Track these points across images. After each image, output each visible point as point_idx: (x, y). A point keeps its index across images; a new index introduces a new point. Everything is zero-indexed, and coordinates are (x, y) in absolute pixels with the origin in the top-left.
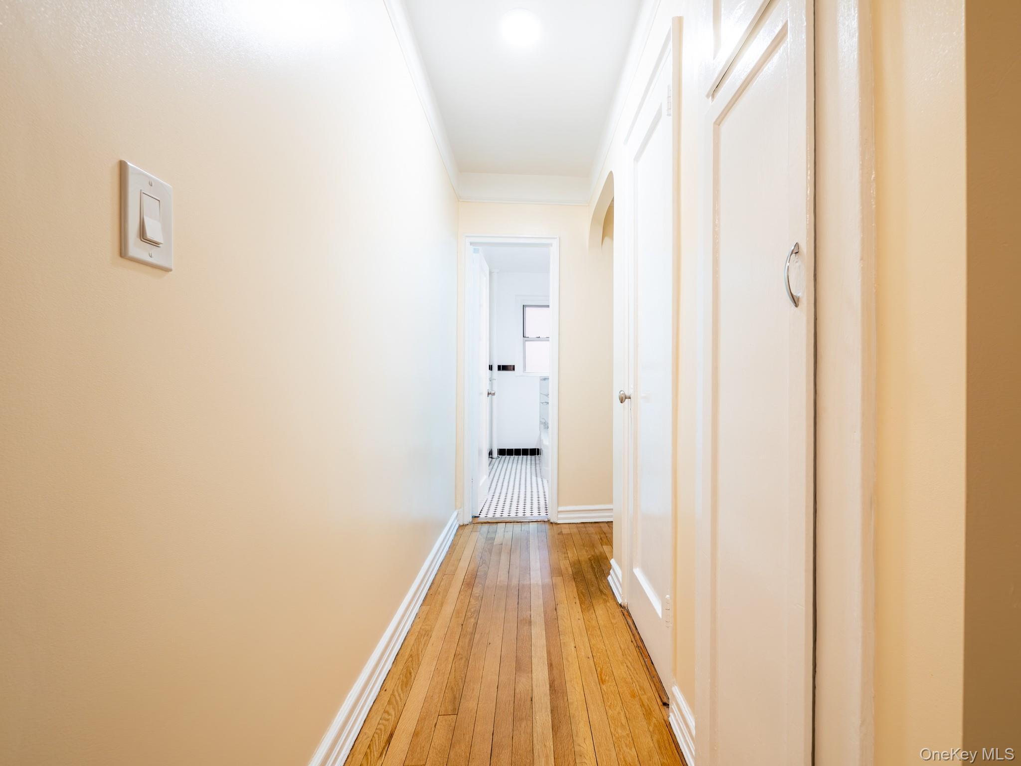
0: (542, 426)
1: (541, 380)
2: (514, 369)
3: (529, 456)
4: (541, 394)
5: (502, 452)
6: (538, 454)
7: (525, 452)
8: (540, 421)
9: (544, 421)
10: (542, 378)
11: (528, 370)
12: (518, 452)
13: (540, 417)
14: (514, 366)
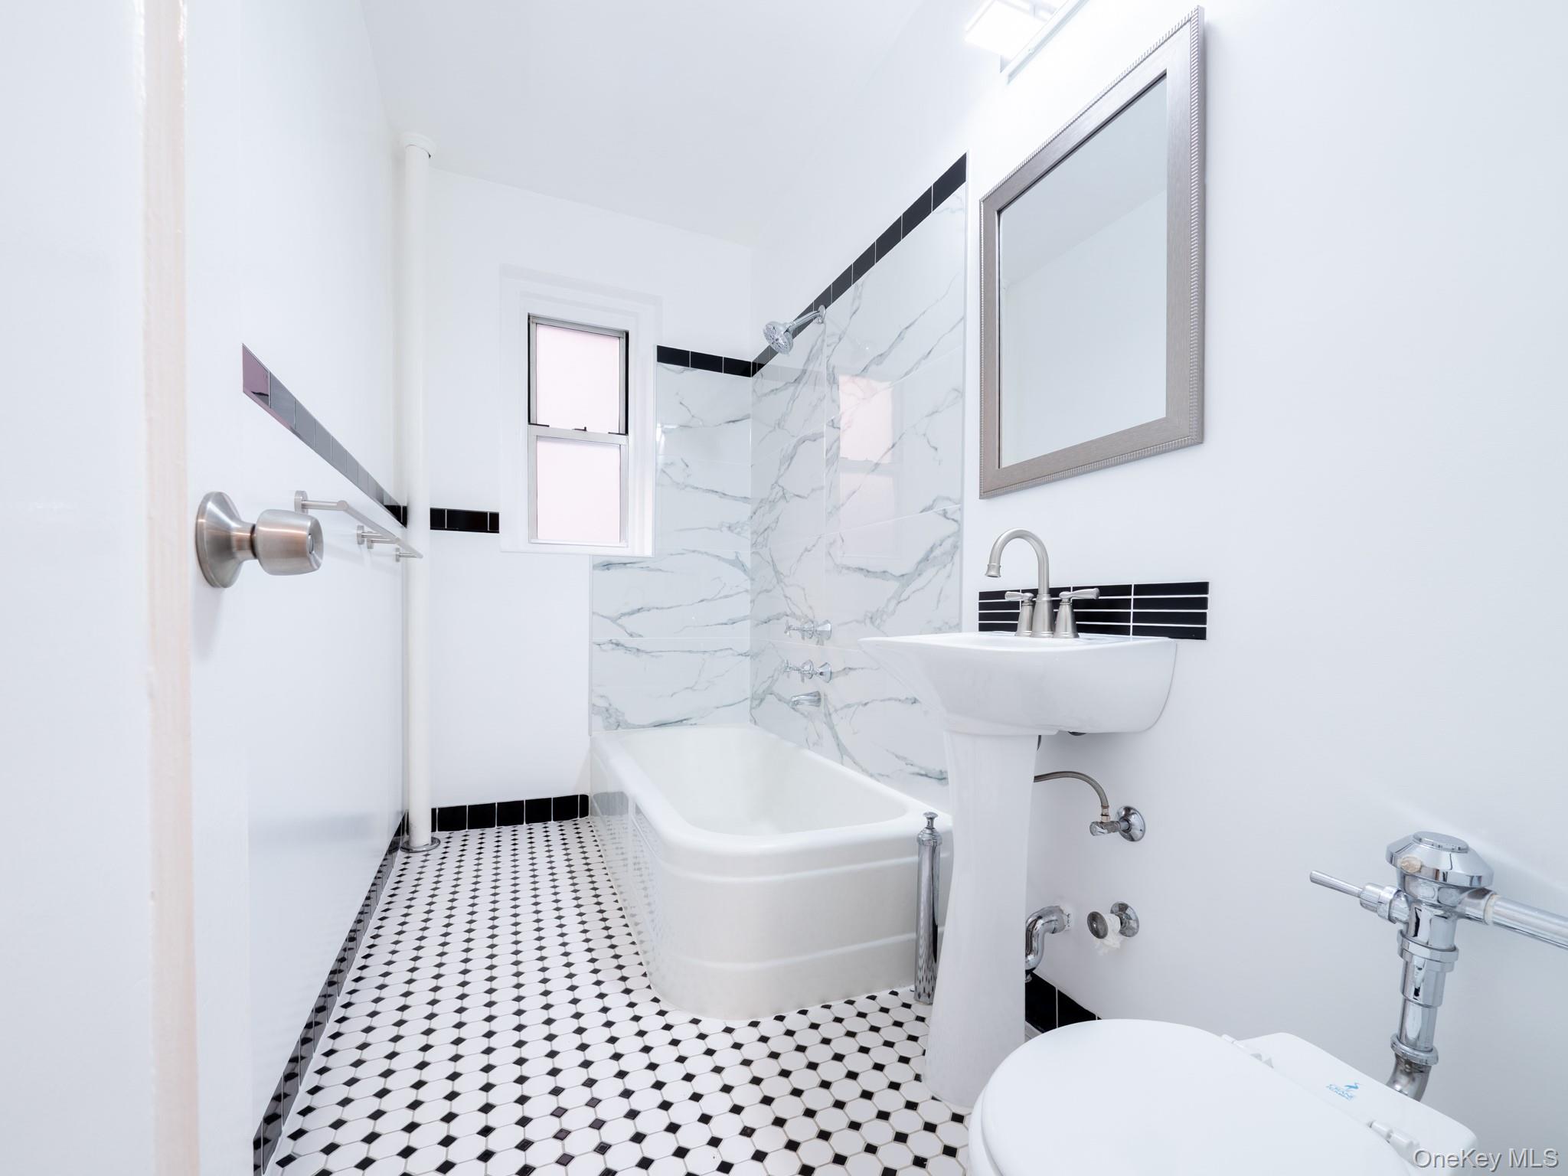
0: (598, 721)
1: (595, 567)
2: (495, 528)
3: (552, 821)
4: (593, 613)
5: (448, 819)
6: (585, 813)
7: (538, 811)
8: (593, 706)
9: (607, 705)
10: (598, 561)
11: (543, 534)
12: (511, 813)
13: (591, 691)
14: (495, 517)
